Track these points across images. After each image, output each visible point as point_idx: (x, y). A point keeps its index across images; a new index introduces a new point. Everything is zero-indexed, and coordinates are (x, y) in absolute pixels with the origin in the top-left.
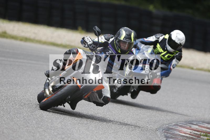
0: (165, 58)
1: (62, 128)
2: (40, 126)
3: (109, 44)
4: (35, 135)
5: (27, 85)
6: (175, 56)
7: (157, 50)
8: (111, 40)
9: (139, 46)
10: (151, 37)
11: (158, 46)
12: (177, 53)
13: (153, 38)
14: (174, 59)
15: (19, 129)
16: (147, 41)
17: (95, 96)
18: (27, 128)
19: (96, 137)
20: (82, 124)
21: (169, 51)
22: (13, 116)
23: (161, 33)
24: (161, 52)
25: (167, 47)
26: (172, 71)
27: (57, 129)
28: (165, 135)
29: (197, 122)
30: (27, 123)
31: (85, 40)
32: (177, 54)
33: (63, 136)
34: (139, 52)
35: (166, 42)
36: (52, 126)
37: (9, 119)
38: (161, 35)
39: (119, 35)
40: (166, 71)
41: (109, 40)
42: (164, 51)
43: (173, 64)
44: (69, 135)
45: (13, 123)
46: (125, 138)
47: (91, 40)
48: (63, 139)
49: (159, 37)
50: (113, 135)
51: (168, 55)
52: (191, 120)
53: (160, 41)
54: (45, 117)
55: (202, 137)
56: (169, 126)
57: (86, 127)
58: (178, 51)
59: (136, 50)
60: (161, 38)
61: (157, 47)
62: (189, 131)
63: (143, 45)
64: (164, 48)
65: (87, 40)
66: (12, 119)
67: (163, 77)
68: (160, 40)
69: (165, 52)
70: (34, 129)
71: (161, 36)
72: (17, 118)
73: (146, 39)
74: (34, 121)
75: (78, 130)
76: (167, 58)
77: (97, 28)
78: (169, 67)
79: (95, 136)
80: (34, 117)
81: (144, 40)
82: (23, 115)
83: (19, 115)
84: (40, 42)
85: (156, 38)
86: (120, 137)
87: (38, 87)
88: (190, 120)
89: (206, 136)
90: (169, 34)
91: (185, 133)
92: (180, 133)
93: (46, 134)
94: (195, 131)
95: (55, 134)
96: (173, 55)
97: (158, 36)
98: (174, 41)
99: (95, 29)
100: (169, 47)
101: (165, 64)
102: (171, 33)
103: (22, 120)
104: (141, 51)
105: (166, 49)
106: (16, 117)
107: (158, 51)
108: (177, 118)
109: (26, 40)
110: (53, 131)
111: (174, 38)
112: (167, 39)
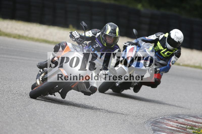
0: (165, 54)
1: (54, 122)
2: (33, 119)
3: (96, 38)
4: (28, 128)
5: (19, 80)
6: (174, 53)
7: (157, 47)
8: (98, 34)
9: (140, 44)
10: (152, 36)
11: (159, 44)
12: (176, 50)
13: (154, 37)
14: (173, 56)
15: (13, 122)
16: (148, 40)
17: (83, 86)
18: (20, 121)
19: (87, 130)
20: (73, 117)
21: (169, 49)
22: (7, 110)
23: (161, 32)
24: (161, 49)
25: (167, 45)
26: (171, 67)
27: (49, 122)
28: (152, 128)
29: (183, 116)
30: (19, 117)
31: (72, 35)
32: (176, 52)
33: (55, 129)
34: (140, 49)
35: (166, 40)
36: (44, 119)
37: (2, 112)
38: (161, 33)
39: (105, 30)
40: (165, 67)
41: (96, 35)
42: (164, 48)
43: (172, 60)
44: (60, 128)
45: (7, 116)
46: (115, 131)
47: (78, 34)
48: (55, 131)
49: (160, 36)
50: (103, 129)
51: (168, 52)
52: (178, 114)
53: (160, 40)
54: (38, 111)
55: (188, 130)
56: (157, 119)
57: (77, 120)
58: (177, 48)
59: (137, 47)
60: (161, 37)
61: (157, 45)
62: (176, 124)
63: (144, 43)
64: (164, 46)
65: (74, 34)
66: (6, 113)
67: (163, 72)
68: (160, 38)
69: (165, 50)
70: (27, 122)
71: (161, 35)
72: (11, 112)
73: (147, 38)
74: (27, 115)
75: (69, 124)
76: (166, 55)
77: (84, 24)
78: (169, 63)
79: (85, 129)
80: (27, 111)
81: (145, 38)
82: (17, 109)
83: (12, 109)
84: (32, 39)
85: (157, 36)
86: (110, 130)
87: (31, 83)
88: (176, 114)
89: (192, 129)
90: (168, 33)
91: (172, 127)
92: (167, 127)
93: (38, 128)
94: (181, 124)
95: (47, 127)
96: (173, 52)
97: (159, 34)
98: (173, 40)
99: (82, 24)
100: (169, 45)
101: (164, 60)
102: (170, 32)
103: (15, 113)
104: (142, 48)
105: (165, 46)
106: (9, 111)
107: (159, 49)
108: (164, 112)
109: (20, 37)
110: (45, 125)
111: (172, 36)
112: (167, 38)
